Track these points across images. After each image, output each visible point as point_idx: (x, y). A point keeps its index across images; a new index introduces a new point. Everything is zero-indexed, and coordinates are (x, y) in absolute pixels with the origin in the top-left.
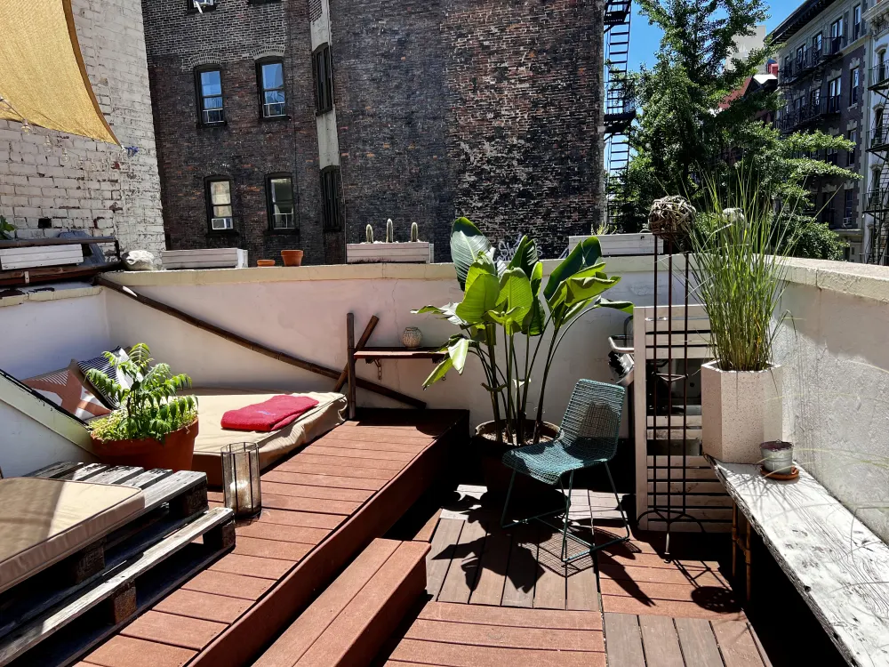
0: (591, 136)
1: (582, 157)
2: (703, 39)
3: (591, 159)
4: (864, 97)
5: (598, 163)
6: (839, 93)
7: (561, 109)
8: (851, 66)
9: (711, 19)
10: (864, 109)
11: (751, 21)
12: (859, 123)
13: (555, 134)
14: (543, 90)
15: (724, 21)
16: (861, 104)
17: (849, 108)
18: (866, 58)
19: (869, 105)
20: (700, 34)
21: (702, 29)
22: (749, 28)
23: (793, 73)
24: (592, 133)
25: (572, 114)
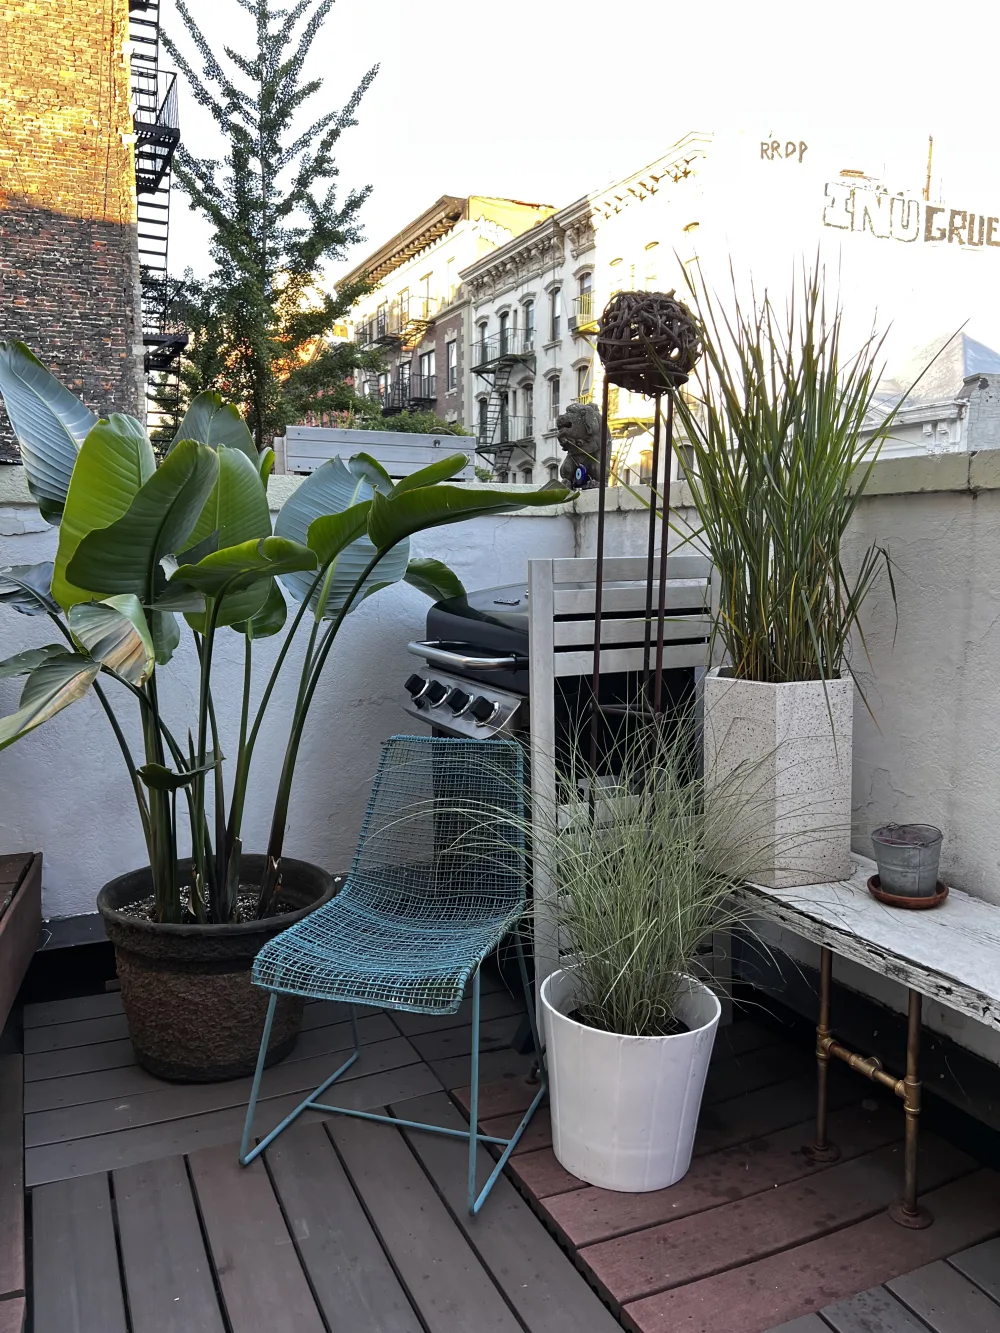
0: (121, 359)
1: (107, 392)
2: (275, 253)
3: (122, 398)
4: (464, 381)
5: (136, 406)
6: (433, 373)
7: (61, 303)
8: (447, 339)
9: (286, 223)
10: (464, 398)
11: (341, 239)
12: (460, 414)
13: (54, 347)
14: (26, 263)
15: (305, 231)
16: (461, 390)
17: (447, 393)
18: (464, 331)
19: (471, 391)
20: (270, 244)
21: (275, 238)
22: (339, 248)
23: (375, 338)
24: (123, 355)
25: (83, 316)
